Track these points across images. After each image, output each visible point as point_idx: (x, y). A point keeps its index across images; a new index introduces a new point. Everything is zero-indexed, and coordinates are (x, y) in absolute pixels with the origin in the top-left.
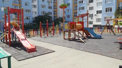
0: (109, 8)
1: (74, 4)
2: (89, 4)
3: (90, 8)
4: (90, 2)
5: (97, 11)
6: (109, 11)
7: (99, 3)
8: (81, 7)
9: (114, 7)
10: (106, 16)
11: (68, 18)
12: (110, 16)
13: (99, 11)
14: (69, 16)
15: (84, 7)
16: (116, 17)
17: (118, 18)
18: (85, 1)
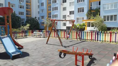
0: (81, 8)
1: (48, 4)
2: (63, 4)
3: (63, 8)
4: (64, 2)
5: (70, 12)
6: (81, 12)
7: (72, 3)
8: (55, 7)
9: (86, 7)
10: (78, 17)
11: (42, 19)
12: (82, 17)
13: (72, 11)
14: (43, 16)
15: (57, 7)
16: (88, 18)
17: (90, 19)
18: (58, 1)
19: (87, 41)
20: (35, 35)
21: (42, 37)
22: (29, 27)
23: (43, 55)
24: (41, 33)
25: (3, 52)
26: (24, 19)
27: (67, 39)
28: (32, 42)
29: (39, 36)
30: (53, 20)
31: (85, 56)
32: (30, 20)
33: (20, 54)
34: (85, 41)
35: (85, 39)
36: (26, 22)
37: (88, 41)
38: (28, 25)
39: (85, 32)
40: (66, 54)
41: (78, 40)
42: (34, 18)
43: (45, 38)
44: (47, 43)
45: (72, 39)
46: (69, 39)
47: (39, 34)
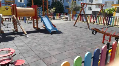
10: (107, 1)
11: (67, 2)
16: (118, 2)
19: (114, 26)
20: (61, 18)
21: (68, 20)
22: (55, 10)
23: (73, 34)
24: (68, 16)
25: (41, 29)
26: (50, 2)
27: (93, 24)
28: (61, 24)
29: (66, 19)
30: (83, 4)
31: (112, 37)
32: (55, 3)
33: (56, 31)
34: (112, 27)
35: (113, 25)
36: (52, 5)
37: (116, 26)
38: (54, 8)
39: (114, 18)
40: (97, 32)
41: (105, 25)
42: (59, 1)
43: (71, 21)
44: (74, 26)
45: (99, 24)
46: (95, 23)
47: (66, 17)
